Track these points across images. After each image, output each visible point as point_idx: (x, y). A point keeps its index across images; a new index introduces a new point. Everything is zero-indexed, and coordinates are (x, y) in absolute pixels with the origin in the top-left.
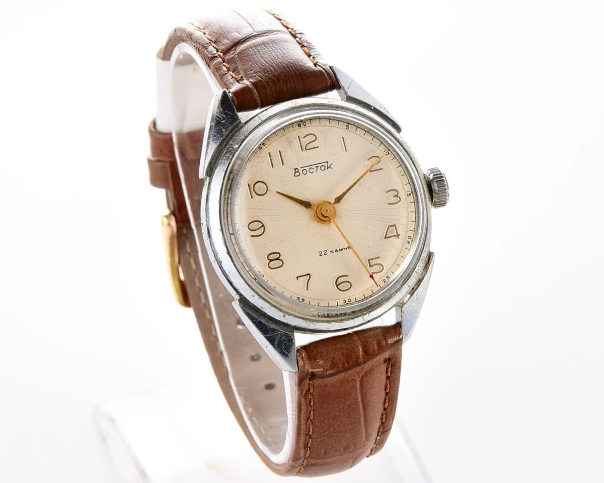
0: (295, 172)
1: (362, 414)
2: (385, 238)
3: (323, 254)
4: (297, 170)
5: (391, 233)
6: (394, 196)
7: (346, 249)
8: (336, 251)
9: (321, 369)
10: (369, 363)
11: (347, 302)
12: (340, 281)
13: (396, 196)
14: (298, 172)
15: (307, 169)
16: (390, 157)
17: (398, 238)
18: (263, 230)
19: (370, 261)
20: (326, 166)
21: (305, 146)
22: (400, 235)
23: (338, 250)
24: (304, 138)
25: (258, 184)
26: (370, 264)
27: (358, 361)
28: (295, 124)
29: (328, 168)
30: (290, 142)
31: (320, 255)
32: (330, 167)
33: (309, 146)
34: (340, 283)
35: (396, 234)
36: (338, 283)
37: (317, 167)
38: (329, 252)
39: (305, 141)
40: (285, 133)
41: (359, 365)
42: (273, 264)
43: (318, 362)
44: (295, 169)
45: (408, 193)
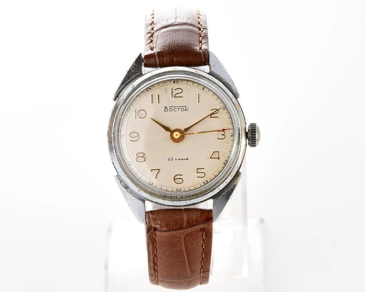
0: (165, 109)
1: (186, 258)
2: (211, 158)
3: (170, 159)
4: (166, 108)
5: (215, 156)
6: (222, 135)
7: (185, 159)
8: (179, 159)
9: (159, 226)
10: (189, 229)
11: (179, 190)
12: (176, 177)
13: (223, 135)
14: (167, 109)
15: (173, 108)
16: (225, 111)
17: (219, 160)
18: (137, 139)
19: (198, 170)
20: (185, 109)
21: (175, 94)
22: (220, 158)
23: (180, 159)
24: (175, 90)
25: (141, 111)
26: (197, 171)
27: (182, 226)
28: (172, 81)
29: (185, 110)
30: (166, 90)
31: (168, 160)
32: (187, 110)
33: (177, 95)
34: (177, 179)
35: (218, 157)
36: (175, 179)
37: (179, 108)
38: (174, 159)
39: (175, 92)
40: (165, 85)
41: (183, 229)
42: (139, 159)
43: (158, 222)
44: (165, 107)
45: (232, 135)
